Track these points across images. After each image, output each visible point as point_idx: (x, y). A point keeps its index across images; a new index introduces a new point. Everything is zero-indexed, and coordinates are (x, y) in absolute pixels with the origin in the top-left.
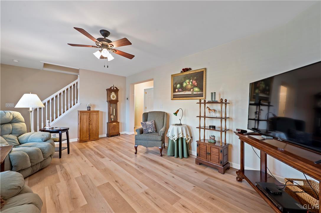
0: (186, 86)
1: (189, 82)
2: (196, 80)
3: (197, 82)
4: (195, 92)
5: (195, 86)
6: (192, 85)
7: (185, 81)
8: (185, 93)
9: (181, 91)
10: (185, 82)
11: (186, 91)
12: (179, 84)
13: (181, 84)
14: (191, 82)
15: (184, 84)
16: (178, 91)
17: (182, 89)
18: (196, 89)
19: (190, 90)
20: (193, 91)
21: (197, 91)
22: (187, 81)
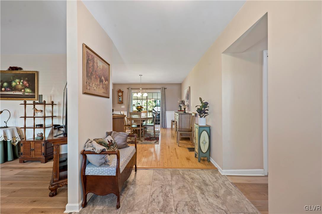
0: (15, 86)
1: (19, 83)
2: (28, 81)
3: (28, 83)
4: (27, 93)
5: (26, 87)
6: (22, 86)
7: (14, 80)
8: (15, 93)
9: (9, 91)
10: (15, 82)
11: (16, 91)
12: (6, 82)
13: (10, 83)
14: (22, 82)
15: (14, 84)
16: (5, 90)
17: (10, 88)
18: (28, 90)
19: (20, 91)
20: (24, 91)
21: (29, 92)
22: (17, 80)
